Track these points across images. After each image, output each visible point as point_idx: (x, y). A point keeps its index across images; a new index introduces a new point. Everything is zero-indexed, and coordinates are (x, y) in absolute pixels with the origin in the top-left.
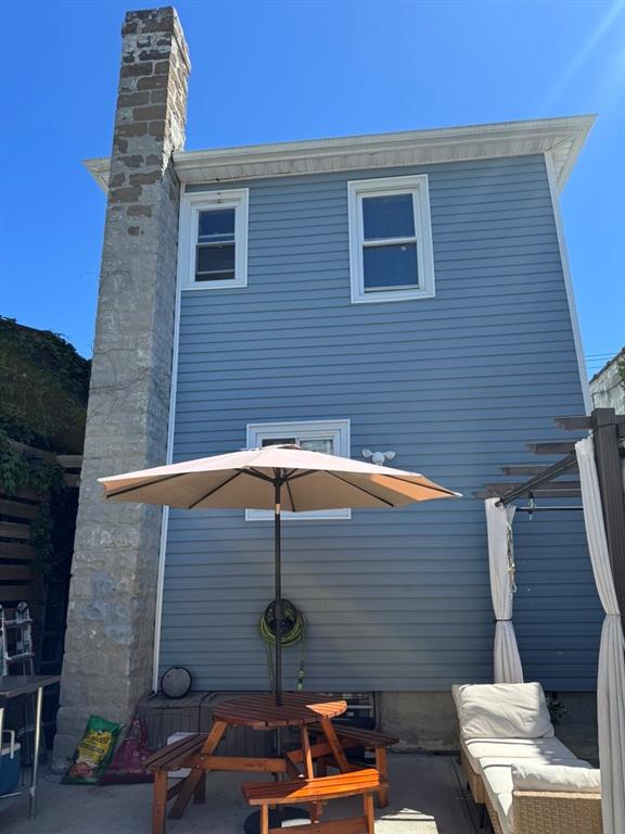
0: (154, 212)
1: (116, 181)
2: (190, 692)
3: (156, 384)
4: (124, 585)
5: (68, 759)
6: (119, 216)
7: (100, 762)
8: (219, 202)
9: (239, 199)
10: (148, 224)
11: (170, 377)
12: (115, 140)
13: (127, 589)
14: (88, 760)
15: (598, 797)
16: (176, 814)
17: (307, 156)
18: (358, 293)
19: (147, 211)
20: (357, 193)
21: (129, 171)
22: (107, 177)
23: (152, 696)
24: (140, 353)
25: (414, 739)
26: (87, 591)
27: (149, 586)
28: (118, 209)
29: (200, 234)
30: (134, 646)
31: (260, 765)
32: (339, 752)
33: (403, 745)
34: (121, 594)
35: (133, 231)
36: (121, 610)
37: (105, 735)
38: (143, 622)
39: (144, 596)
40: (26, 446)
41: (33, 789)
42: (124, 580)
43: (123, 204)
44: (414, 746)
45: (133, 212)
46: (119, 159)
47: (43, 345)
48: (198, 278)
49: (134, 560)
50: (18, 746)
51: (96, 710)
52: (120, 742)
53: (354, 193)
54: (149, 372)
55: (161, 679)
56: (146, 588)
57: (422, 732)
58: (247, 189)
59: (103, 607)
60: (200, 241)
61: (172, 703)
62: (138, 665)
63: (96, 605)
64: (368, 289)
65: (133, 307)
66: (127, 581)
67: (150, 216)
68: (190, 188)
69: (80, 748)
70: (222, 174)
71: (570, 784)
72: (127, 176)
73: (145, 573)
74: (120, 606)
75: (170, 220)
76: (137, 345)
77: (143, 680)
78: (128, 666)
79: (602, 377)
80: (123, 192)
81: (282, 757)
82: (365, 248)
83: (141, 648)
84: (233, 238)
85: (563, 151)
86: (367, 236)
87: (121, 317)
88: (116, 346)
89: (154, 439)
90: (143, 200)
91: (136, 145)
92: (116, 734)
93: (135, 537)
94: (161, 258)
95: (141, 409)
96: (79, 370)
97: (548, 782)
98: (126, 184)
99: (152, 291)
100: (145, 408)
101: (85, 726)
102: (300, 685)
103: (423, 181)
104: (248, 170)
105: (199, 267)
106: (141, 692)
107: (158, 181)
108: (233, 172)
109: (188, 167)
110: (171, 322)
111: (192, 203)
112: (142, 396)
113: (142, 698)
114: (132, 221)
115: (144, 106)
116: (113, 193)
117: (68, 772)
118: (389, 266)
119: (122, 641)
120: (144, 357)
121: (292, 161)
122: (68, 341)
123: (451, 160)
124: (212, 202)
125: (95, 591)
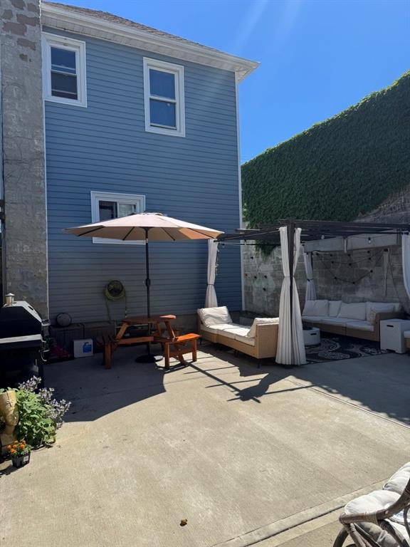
0: (37, 48)
1: (6, 14)
4: (40, 273)
6: (12, 43)
8: (65, 44)
9: (78, 47)
10: (33, 55)
19: (32, 46)
21: (15, 11)
24: (35, 142)
26: (18, 277)
28: (11, 38)
29: (52, 63)
34: (39, 278)
35: (23, 57)
36: (40, 286)
43: (13, 35)
45: (21, 42)
48: (53, 94)
49: (45, 260)
53: (146, 65)
54: (42, 155)
58: (85, 43)
59: (29, 285)
60: (53, 68)
63: (25, 283)
64: (152, 124)
65: (28, 111)
67: (34, 50)
68: (46, 29)
70: (70, 27)
72: (14, 14)
76: (33, 137)
80: (13, 25)
82: (150, 100)
84: (75, 72)
86: (152, 93)
87: (20, 116)
88: (20, 135)
90: (28, 36)
93: (44, 249)
95: (40, 177)
98: (14, 20)
103: (181, 69)
104: (86, 30)
105: (53, 86)
107: (37, 26)
108: (77, 28)
109: (48, 16)
111: (47, 40)
112: (40, 169)
114: (22, 50)
116: (4, 24)
120: (38, 145)
121: (115, 35)
123: (195, 62)
124: (60, 43)
125: (23, 276)
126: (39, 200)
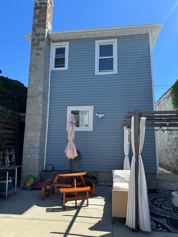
0: (43, 49)
1: (33, 40)
2: (52, 171)
3: (44, 96)
4: (36, 145)
5: (24, 184)
6: (34, 50)
7: (31, 185)
8: (61, 46)
9: (66, 45)
10: (41, 53)
11: (48, 94)
12: (33, 29)
13: (37, 146)
14: (29, 184)
15: (128, 191)
16: (47, 196)
17: (84, 33)
18: (97, 72)
19: (41, 49)
20: (98, 44)
21: (36, 38)
22: (31, 38)
23: (44, 171)
24: (40, 88)
25: (105, 182)
26: (28, 147)
27: (43, 146)
28: (34, 48)
29: (56, 54)
30: (39, 160)
31: (66, 186)
32: (85, 184)
33: (103, 184)
35: (38, 55)
36: (36, 151)
37: (32, 179)
38: (41, 154)
39: (42, 148)
40: (12, 111)
41: (15, 190)
42: (37, 144)
44: (105, 184)
45: (38, 49)
46: (34, 34)
47: (16, 84)
48: (55, 67)
49: (39, 139)
50: (12, 180)
51: (30, 174)
52: (36, 181)
53: (97, 44)
54: (42, 93)
55: (46, 167)
56: (42, 146)
57: (108, 181)
58: (68, 42)
59: (32, 151)
60: (56, 56)
61: (48, 173)
62: (40, 164)
63: (30, 150)
64: (100, 71)
65: (38, 75)
66: (37, 145)
67: (42, 51)
68: (53, 41)
69: (27, 182)
70: (62, 38)
71: (124, 188)
72: (36, 39)
73: (42, 143)
74: (36, 150)
75: (47, 51)
76: (39, 86)
77: (41, 167)
78: (37, 164)
79: (167, 93)
80: (35, 43)
81: (71, 184)
82: (99, 59)
83: (41, 160)
84: (64, 56)
85: (154, 33)
86: (100, 56)
87: (35, 78)
88: (34, 86)
89: (43, 110)
90: (40, 46)
91: (38, 30)
92: (35, 179)
93: (39, 134)
94: (45, 62)
95: (40, 102)
96: (25, 91)
97: (120, 188)
98: (36, 41)
99: (43, 71)
100: (41, 102)
101: (28, 177)
102: (78, 170)
103: (116, 41)
104: (69, 37)
105: (56, 64)
106: (41, 170)
107: (44, 41)
108: (65, 38)
109: (52, 36)
110: (48, 79)
111: (54, 46)
112: (40, 99)
113: (41, 171)
114: (38, 52)
115: (40, 19)
116: (32, 44)
117: (24, 187)
118: (106, 65)
119: (36, 158)
120: (41, 89)
121: (80, 35)
122: (22, 83)
123: (124, 35)
124: (59, 46)
125: (30, 147)
126: (39, 113)
